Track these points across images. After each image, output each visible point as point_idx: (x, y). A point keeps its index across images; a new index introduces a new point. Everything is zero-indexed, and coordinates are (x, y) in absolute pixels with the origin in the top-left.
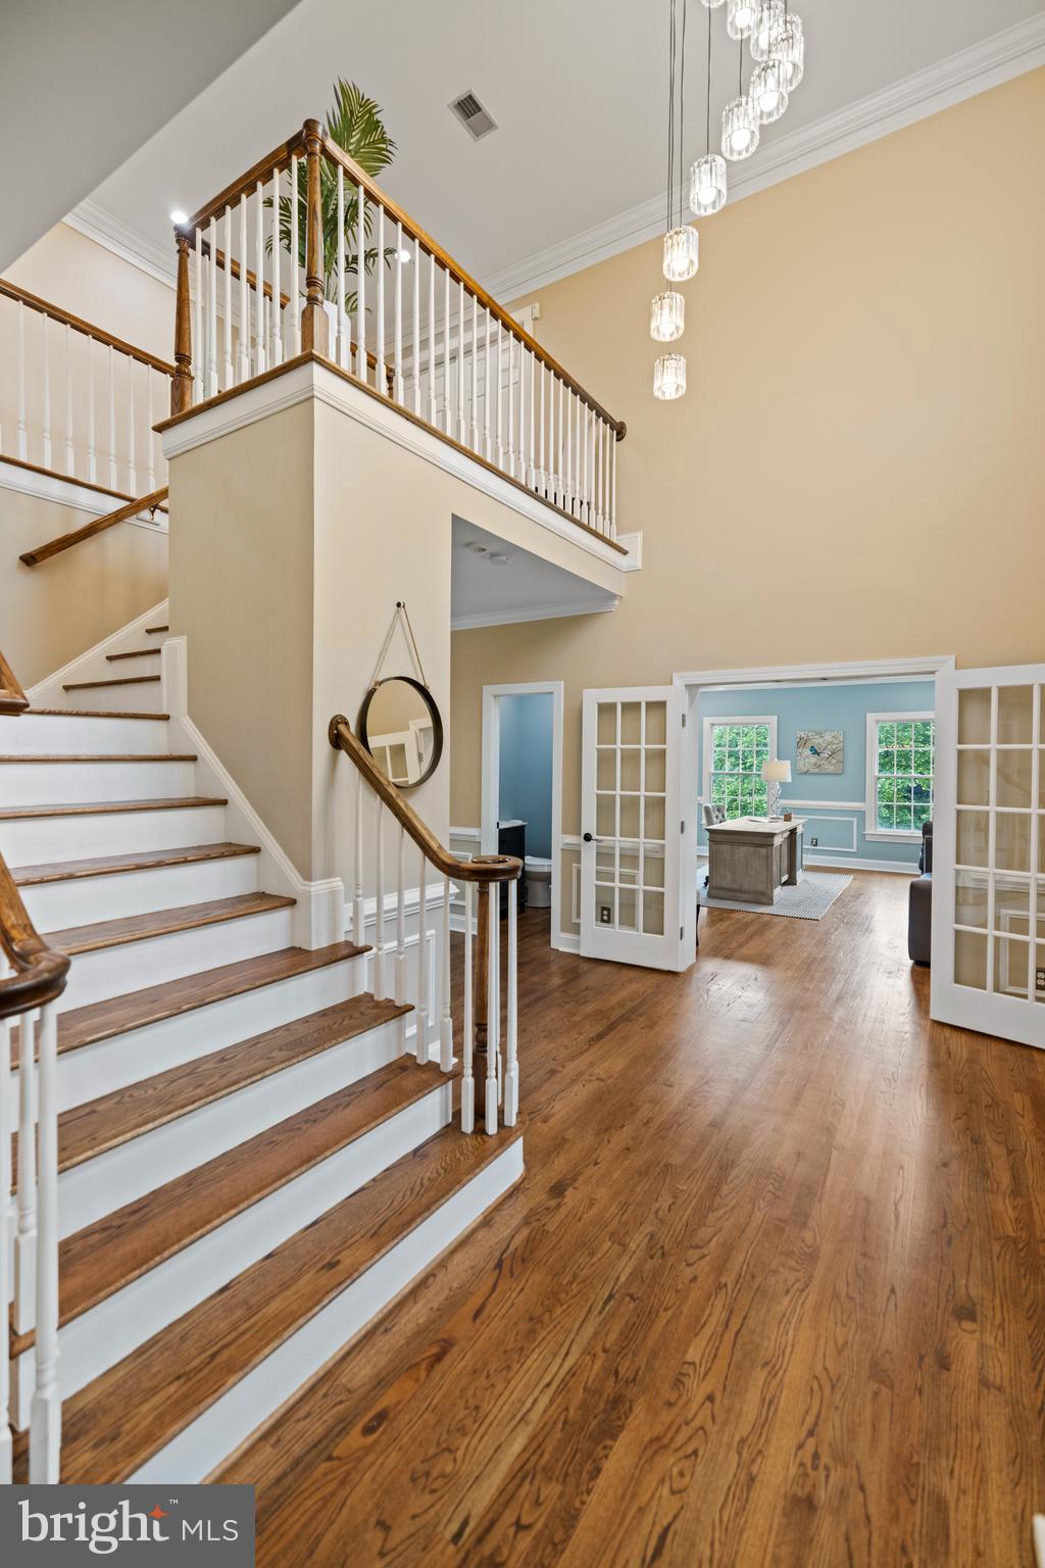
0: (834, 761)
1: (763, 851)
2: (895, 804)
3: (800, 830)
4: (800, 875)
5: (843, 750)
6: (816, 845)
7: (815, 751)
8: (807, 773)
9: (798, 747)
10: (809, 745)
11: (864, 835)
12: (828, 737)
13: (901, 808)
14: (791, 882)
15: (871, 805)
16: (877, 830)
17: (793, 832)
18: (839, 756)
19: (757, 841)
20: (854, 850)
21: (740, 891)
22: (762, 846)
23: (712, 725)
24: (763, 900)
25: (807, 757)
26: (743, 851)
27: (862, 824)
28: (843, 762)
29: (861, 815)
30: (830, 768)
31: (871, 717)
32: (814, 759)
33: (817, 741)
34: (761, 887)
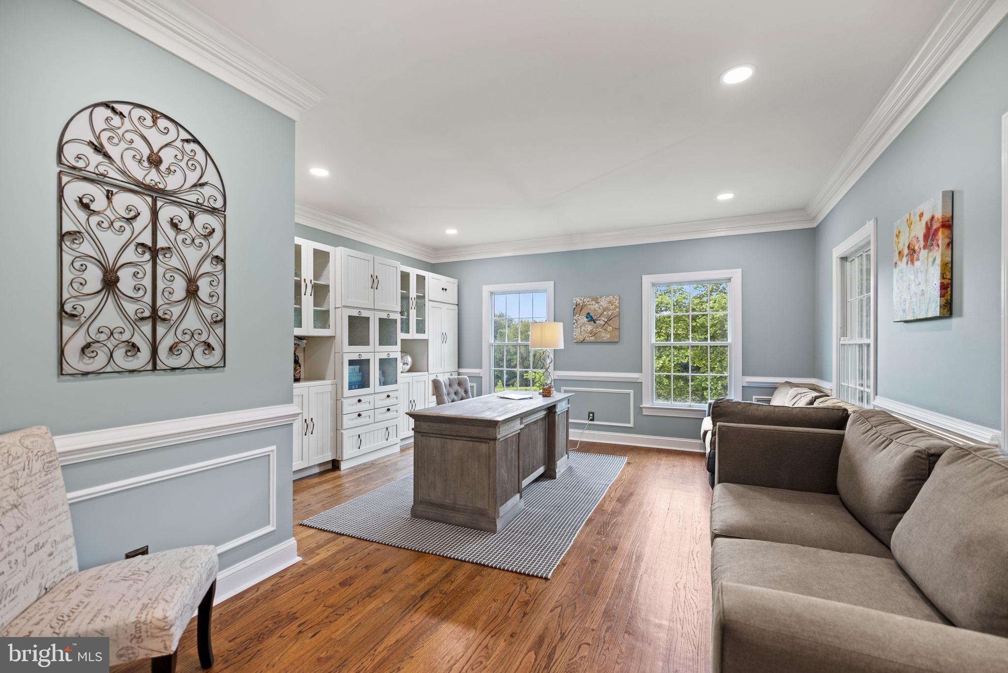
0: (610, 329)
1: (484, 447)
2: (672, 374)
3: (560, 409)
4: (561, 465)
5: (619, 315)
6: (592, 420)
7: (591, 319)
8: (582, 342)
9: (574, 314)
10: (585, 312)
11: (641, 408)
12: (604, 303)
13: (677, 378)
14: (549, 474)
15: (647, 377)
16: (652, 402)
17: (551, 410)
18: (615, 323)
19: (475, 431)
20: (631, 425)
21: (453, 508)
22: (481, 440)
23: (492, 293)
24: (483, 525)
25: (584, 324)
26: (457, 446)
27: (639, 398)
28: (619, 329)
29: (637, 385)
30: (606, 336)
31: (647, 280)
32: (589, 327)
33: (592, 307)
34: (480, 504)
